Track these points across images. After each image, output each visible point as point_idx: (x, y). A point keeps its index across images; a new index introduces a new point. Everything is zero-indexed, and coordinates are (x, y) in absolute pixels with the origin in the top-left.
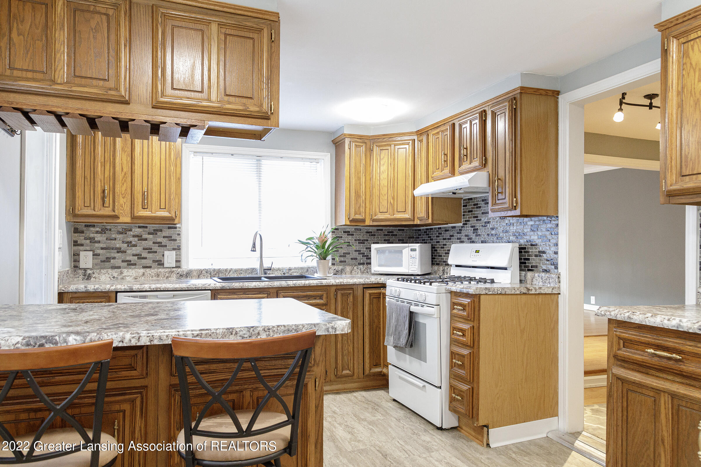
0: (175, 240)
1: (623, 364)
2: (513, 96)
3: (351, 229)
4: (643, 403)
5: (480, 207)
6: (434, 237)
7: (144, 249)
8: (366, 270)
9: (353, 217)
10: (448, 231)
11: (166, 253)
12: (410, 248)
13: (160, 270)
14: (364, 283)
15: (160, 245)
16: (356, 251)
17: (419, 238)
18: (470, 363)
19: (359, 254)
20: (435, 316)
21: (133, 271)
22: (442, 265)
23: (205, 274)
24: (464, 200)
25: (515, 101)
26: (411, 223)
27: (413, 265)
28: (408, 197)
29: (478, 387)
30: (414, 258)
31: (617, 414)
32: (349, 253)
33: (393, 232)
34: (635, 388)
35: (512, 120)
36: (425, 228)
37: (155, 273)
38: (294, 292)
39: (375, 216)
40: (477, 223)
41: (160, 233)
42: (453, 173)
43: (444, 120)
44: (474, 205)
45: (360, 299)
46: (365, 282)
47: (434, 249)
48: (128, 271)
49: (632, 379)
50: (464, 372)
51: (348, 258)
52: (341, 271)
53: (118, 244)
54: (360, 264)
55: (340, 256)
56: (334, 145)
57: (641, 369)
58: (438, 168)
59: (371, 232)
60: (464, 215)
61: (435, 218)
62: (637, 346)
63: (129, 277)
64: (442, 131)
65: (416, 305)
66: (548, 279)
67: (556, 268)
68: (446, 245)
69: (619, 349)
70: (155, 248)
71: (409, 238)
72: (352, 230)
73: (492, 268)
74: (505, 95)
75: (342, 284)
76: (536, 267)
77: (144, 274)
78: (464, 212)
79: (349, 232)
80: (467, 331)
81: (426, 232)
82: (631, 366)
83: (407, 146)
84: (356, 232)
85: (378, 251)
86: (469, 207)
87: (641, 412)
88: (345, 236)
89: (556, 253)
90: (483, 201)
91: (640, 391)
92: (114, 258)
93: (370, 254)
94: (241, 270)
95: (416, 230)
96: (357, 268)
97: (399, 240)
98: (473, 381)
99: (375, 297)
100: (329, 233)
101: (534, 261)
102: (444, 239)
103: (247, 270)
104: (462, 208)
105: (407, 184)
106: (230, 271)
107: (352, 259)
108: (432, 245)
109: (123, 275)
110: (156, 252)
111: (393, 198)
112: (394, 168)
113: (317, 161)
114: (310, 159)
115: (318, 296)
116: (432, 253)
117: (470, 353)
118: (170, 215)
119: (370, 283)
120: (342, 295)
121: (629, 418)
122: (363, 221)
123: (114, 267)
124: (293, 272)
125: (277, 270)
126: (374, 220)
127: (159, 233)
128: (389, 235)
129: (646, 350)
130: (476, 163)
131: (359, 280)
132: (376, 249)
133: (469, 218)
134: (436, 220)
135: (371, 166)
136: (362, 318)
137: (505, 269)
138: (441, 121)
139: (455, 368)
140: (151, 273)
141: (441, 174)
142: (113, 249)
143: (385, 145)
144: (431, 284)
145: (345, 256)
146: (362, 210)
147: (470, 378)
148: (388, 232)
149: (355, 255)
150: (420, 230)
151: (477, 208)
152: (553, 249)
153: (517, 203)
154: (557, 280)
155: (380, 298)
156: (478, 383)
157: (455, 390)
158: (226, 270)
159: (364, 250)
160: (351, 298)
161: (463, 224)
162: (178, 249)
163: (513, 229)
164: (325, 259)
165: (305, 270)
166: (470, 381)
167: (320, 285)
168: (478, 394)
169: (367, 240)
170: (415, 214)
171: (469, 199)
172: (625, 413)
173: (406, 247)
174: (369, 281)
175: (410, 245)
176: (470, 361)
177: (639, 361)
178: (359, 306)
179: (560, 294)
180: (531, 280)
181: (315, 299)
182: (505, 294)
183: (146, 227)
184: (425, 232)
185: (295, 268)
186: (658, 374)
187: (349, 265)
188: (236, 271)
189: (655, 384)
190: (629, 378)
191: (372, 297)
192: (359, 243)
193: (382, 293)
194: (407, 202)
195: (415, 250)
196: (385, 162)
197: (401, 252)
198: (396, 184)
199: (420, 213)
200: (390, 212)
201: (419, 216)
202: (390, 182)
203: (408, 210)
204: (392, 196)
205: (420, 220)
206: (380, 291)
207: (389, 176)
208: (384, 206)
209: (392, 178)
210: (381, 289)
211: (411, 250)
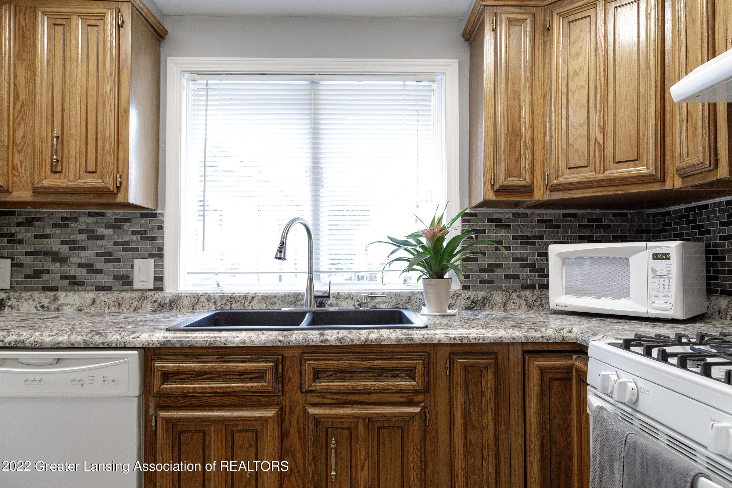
0: (154, 238)
3: (505, 213)
6: (713, 225)
7: (98, 254)
8: (539, 300)
9: (501, 181)
11: (138, 263)
12: (651, 253)
13: (124, 294)
14: (523, 340)
15: (127, 247)
16: (515, 260)
17: (665, 231)
19: (523, 266)
21: (76, 296)
23: (206, 303)
27: (661, 294)
28: (646, 122)
30: (662, 276)
32: (500, 265)
33: (601, 220)
36: (683, 206)
37: (114, 299)
38: (340, 360)
39: (557, 177)
41: (128, 224)
45: (515, 380)
46: (526, 337)
47: (712, 254)
48: (67, 295)
51: (498, 274)
52: (483, 302)
53: (55, 246)
54: (525, 287)
55: (481, 271)
56: (467, 44)
59: (550, 221)
63: (68, 307)
70: (119, 253)
71: (639, 232)
72: (507, 217)
75: (465, 341)
77: (94, 302)
79: (500, 220)
81: (684, 216)
84: (513, 221)
85: (565, 259)
88: (491, 229)
92: (48, 271)
93: (547, 265)
94: (275, 297)
95: (655, 215)
96: (519, 297)
97: (614, 237)
99: (556, 376)
100: (453, 221)
103: (285, 296)
106: (253, 298)
107: (506, 276)
108: (708, 245)
109: (59, 302)
110: (119, 261)
111: (604, 131)
113: (431, 77)
114: (415, 74)
115: (402, 370)
118: (103, 185)
119: (541, 340)
120: (466, 369)
122: (528, 190)
123: (46, 288)
124: (379, 303)
125: (346, 298)
126: (553, 189)
127: (126, 226)
128: (592, 226)
131: (510, 331)
132: (559, 255)
135: (547, 65)
136: (521, 427)
140: (106, 300)
142: (45, 254)
145: (492, 271)
146: (525, 165)
148: (589, 220)
149: (515, 268)
150: (669, 213)
155: (570, 379)
158: (245, 297)
159: (533, 258)
160: (491, 377)
162: (158, 254)
164: (441, 277)
165: (405, 299)
167: (405, 342)
169: (541, 238)
173: (639, 250)
174: (539, 335)
175: (650, 244)
178: (512, 396)
181: (396, 376)
183: (102, 215)
184: (681, 217)
185: (383, 295)
187: (500, 289)
188: (264, 298)
191: (547, 376)
192: (522, 243)
193: (576, 369)
194: (644, 135)
195: (666, 257)
196: (581, 47)
197: (626, 262)
198: (610, 94)
199: (685, 155)
200: (595, 165)
201: (683, 164)
202: (596, 92)
203: (647, 154)
204: (600, 125)
205: (686, 177)
206: (570, 362)
207: (592, 78)
208: (580, 152)
209: (600, 81)
210: (572, 359)
211: (656, 257)
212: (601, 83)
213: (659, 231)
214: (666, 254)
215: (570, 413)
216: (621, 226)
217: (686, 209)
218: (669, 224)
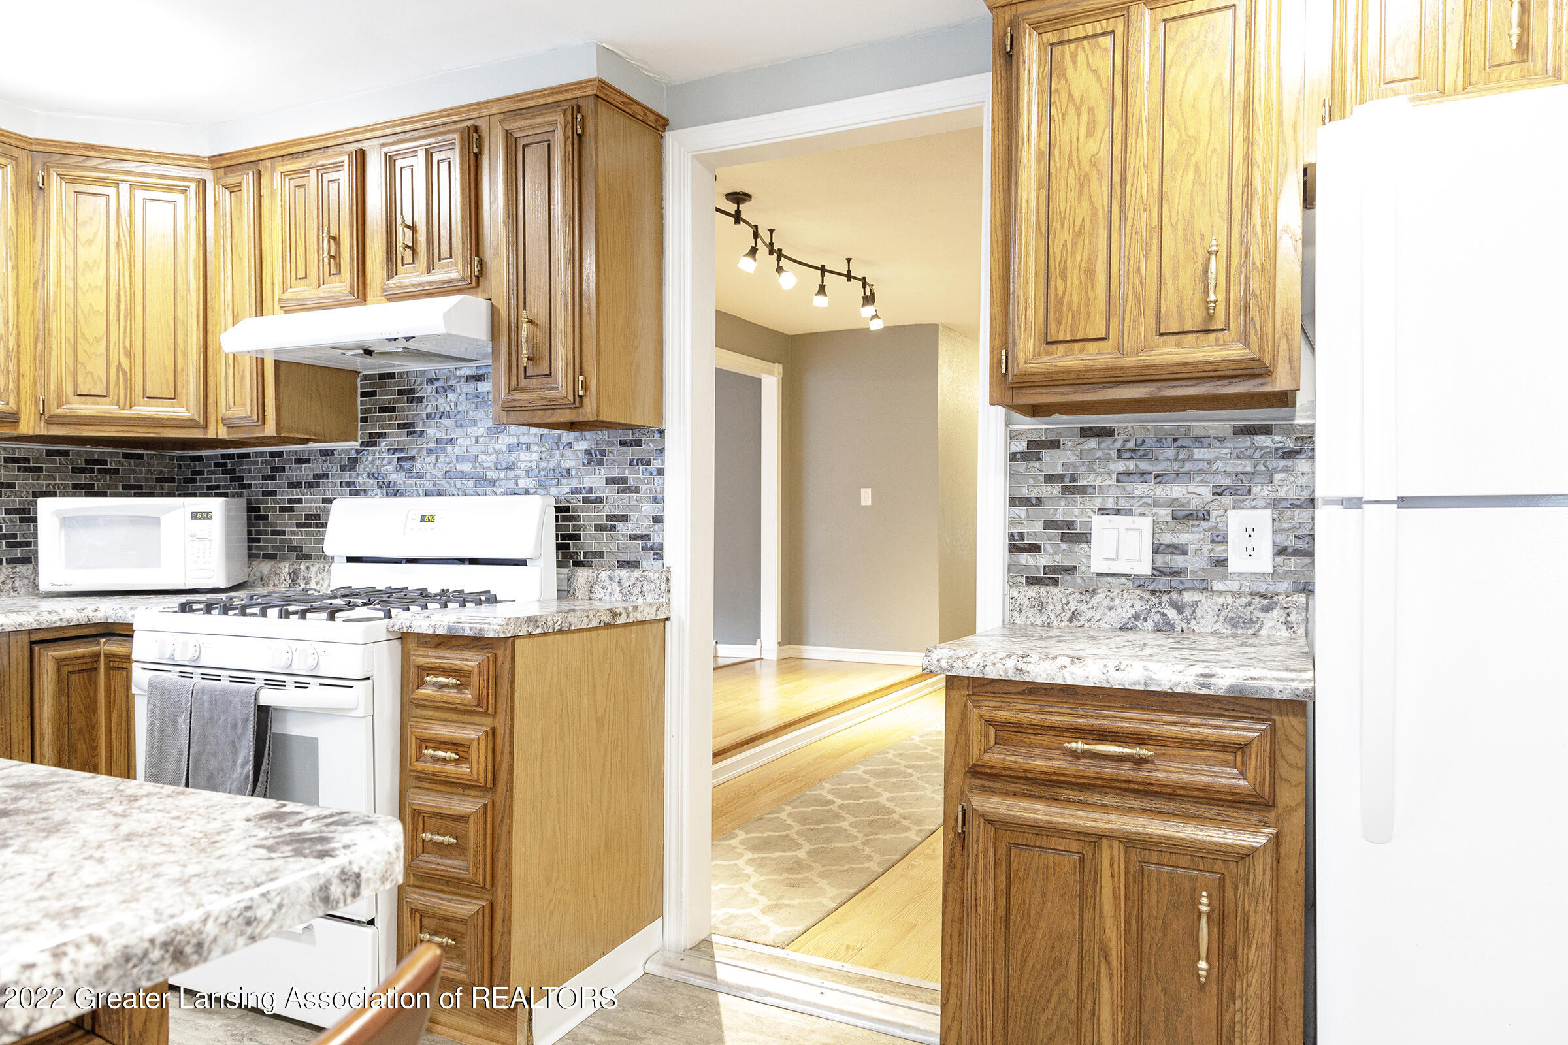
1: (987, 783)
2: (574, 102)
4: (1051, 871)
5: (420, 400)
6: (254, 478)
10: (308, 461)
12: (188, 510)
14: (34, 626)
17: (194, 481)
18: (485, 835)
20: (360, 712)
22: (284, 558)
24: (366, 378)
25: (579, 116)
26: (197, 434)
27: (201, 560)
28: (185, 355)
29: (508, 897)
30: (202, 540)
31: (984, 910)
33: (105, 463)
34: (1031, 839)
35: (573, 165)
36: (219, 452)
39: (60, 406)
40: (411, 443)
42: (361, 294)
43: (326, 137)
44: (401, 392)
45: (18, 680)
46: (38, 623)
47: (254, 513)
49: (1029, 818)
50: (463, 864)
57: (1037, 790)
58: (301, 274)
60: (364, 420)
61: (286, 422)
62: (1033, 737)
64: (321, 169)
65: (270, 684)
66: (638, 584)
67: (659, 556)
68: (300, 501)
69: (986, 750)
71: (159, 480)
73: (474, 561)
74: (549, 95)
76: (601, 555)
78: (365, 411)
80: (474, 747)
81: (221, 464)
82: (1011, 787)
83: (179, 198)
85: (65, 519)
86: (385, 399)
87: (1044, 894)
89: (657, 520)
90: (430, 381)
91: (1044, 844)
95: (181, 458)
97: (125, 487)
98: (493, 885)
99: (77, 668)
101: (591, 540)
102: (291, 485)
104: (359, 399)
105: (179, 314)
108: (249, 502)
111: (130, 354)
112: (131, 258)
116: (249, 524)
117: (486, 805)
119: (58, 625)
121: (1014, 912)
122: (11, 419)
126: (51, 421)
128: (92, 470)
129: (1066, 745)
130: (451, 271)
131: (12, 616)
132: (60, 515)
133: (382, 427)
134: (290, 430)
135: (38, 240)
137: (522, 562)
138: (313, 139)
139: (426, 857)
141: (319, 293)
143: (96, 181)
144: (332, 617)
146: (7, 382)
147: (484, 880)
148: (87, 462)
150: (200, 458)
151: (411, 400)
152: (649, 509)
153: (586, 388)
154: (663, 585)
155: (96, 670)
156: (508, 886)
157: (426, 921)
161: (362, 444)
163: (527, 459)
166: (484, 887)
168: (507, 919)
169: (11, 485)
170: (211, 409)
171: (382, 376)
172: (1002, 903)
173: (174, 508)
174: (55, 617)
176: (485, 829)
177: (1042, 773)
178: (13, 704)
179: (667, 619)
180: (588, 590)
182: (570, 631)
184: (217, 465)
186: (1080, 797)
189: (1088, 823)
190: (1020, 818)
191: (67, 670)
193: (105, 654)
194: (183, 370)
195: (206, 516)
196: (96, 234)
197: (156, 521)
198: (139, 309)
199: (232, 404)
200: (118, 396)
201: (229, 414)
202: (119, 301)
203: (187, 394)
204: (125, 347)
205: (232, 427)
206: (96, 648)
207: (112, 281)
208: (95, 377)
209: (125, 288)
210: (99, 644)
211: (195, 516)
212: (126, 292)
213: (187, 481)
214: (208, 513)
215: (95, 711)
216: (134, 471)
217: (223, 456)
218: (201, 473)
